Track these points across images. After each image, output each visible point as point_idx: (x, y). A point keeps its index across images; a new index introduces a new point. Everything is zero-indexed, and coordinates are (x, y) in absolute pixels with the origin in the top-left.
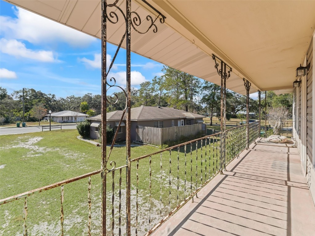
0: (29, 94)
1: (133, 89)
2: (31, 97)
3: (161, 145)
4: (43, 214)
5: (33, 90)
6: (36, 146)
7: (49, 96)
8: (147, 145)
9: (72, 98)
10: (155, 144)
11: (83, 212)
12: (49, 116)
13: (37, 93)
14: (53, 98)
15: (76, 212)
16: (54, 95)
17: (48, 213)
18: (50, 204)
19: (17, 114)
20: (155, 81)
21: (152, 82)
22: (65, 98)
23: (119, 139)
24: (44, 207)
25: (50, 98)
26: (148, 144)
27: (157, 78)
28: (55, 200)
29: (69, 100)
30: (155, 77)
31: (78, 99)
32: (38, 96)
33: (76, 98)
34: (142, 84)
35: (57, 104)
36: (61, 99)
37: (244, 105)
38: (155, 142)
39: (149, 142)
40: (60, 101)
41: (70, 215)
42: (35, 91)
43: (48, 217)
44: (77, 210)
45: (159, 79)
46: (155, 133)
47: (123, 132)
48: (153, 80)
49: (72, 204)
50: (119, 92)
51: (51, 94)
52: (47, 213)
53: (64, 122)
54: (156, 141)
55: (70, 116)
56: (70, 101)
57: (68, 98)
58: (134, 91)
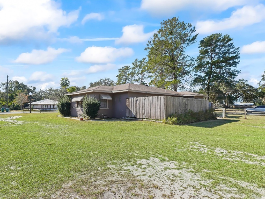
0: (14, 86)
1: (109, 80)
2: (14, 89)
3: (164, 119)
4: (7, 185)
5: (17, 82)
6: (15, 121)
7: (30, 88)
8: (142, 120)
9: (50, 90)
10: (154, 118)
11: (85, 188)
12: (29, 104)
13: (20, 85)
14: (33, 90)
15: (71, 187)
16: (34, 88)
17: (16, 185)
18: (22, 170)
19: (3, 103)
20: (135, 64)
21: (132, 66)
22: (44, 91)
23: (105, 115)
24: (12, 174)
25: (31, 90)
26: (145, 119)
27: (138, 61)
28: (31, 166)
29: (48, 92)
30: (136, 60)
31: (56, 91)
32: (21, 87)
33: (54, 91)
34: (121, 69)
35: (37, 95)
36: (41, 91)
37: (239, 94)
38: (154, 115)
39: (146, 116)
40: (40, 93)
41: (60, 192)
42: (18, 83)
43: (15, 191)
44: (72, 184)
45: (140, 62)
46: (154, 103)
47: (108, 107)
48: (133, 64)
49: (61, 174)
50: (95, 83)
51: (32, 87)
52: (14, 184)
53: (43, 110)
54: (157, 114)
55: (49, 104)
56: (49, 94)
57: (47, 90)
58: (109, 82)
